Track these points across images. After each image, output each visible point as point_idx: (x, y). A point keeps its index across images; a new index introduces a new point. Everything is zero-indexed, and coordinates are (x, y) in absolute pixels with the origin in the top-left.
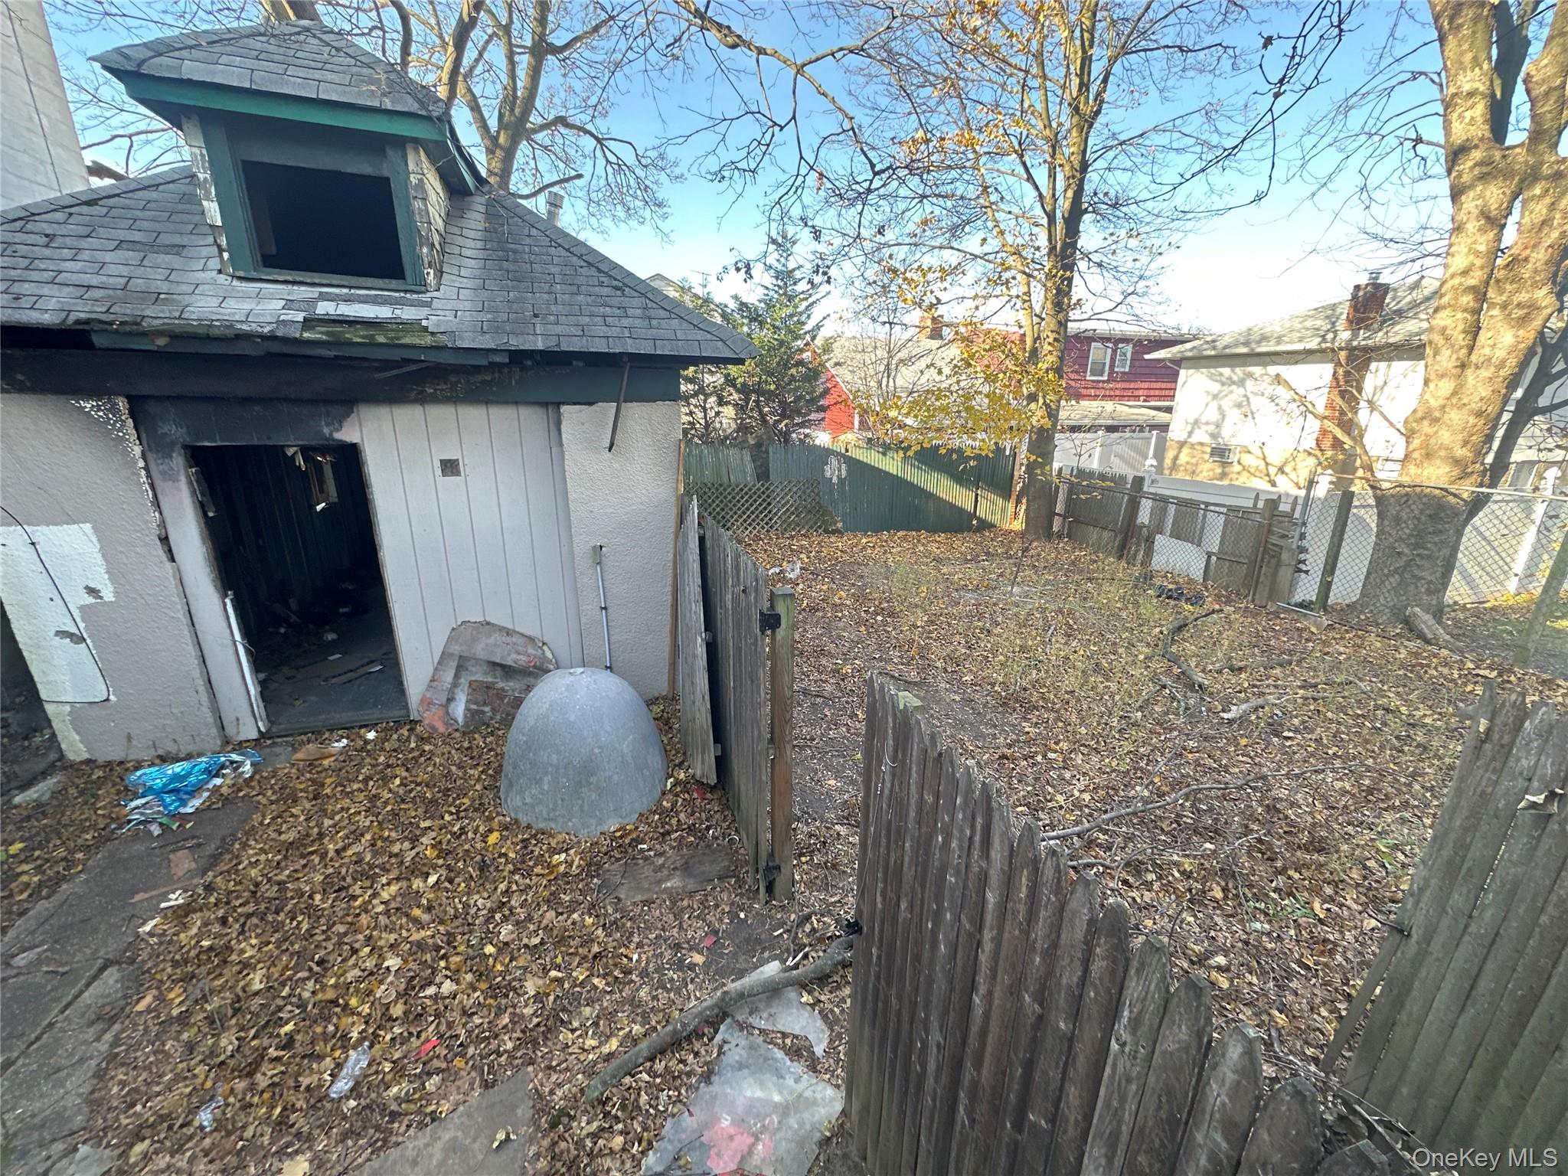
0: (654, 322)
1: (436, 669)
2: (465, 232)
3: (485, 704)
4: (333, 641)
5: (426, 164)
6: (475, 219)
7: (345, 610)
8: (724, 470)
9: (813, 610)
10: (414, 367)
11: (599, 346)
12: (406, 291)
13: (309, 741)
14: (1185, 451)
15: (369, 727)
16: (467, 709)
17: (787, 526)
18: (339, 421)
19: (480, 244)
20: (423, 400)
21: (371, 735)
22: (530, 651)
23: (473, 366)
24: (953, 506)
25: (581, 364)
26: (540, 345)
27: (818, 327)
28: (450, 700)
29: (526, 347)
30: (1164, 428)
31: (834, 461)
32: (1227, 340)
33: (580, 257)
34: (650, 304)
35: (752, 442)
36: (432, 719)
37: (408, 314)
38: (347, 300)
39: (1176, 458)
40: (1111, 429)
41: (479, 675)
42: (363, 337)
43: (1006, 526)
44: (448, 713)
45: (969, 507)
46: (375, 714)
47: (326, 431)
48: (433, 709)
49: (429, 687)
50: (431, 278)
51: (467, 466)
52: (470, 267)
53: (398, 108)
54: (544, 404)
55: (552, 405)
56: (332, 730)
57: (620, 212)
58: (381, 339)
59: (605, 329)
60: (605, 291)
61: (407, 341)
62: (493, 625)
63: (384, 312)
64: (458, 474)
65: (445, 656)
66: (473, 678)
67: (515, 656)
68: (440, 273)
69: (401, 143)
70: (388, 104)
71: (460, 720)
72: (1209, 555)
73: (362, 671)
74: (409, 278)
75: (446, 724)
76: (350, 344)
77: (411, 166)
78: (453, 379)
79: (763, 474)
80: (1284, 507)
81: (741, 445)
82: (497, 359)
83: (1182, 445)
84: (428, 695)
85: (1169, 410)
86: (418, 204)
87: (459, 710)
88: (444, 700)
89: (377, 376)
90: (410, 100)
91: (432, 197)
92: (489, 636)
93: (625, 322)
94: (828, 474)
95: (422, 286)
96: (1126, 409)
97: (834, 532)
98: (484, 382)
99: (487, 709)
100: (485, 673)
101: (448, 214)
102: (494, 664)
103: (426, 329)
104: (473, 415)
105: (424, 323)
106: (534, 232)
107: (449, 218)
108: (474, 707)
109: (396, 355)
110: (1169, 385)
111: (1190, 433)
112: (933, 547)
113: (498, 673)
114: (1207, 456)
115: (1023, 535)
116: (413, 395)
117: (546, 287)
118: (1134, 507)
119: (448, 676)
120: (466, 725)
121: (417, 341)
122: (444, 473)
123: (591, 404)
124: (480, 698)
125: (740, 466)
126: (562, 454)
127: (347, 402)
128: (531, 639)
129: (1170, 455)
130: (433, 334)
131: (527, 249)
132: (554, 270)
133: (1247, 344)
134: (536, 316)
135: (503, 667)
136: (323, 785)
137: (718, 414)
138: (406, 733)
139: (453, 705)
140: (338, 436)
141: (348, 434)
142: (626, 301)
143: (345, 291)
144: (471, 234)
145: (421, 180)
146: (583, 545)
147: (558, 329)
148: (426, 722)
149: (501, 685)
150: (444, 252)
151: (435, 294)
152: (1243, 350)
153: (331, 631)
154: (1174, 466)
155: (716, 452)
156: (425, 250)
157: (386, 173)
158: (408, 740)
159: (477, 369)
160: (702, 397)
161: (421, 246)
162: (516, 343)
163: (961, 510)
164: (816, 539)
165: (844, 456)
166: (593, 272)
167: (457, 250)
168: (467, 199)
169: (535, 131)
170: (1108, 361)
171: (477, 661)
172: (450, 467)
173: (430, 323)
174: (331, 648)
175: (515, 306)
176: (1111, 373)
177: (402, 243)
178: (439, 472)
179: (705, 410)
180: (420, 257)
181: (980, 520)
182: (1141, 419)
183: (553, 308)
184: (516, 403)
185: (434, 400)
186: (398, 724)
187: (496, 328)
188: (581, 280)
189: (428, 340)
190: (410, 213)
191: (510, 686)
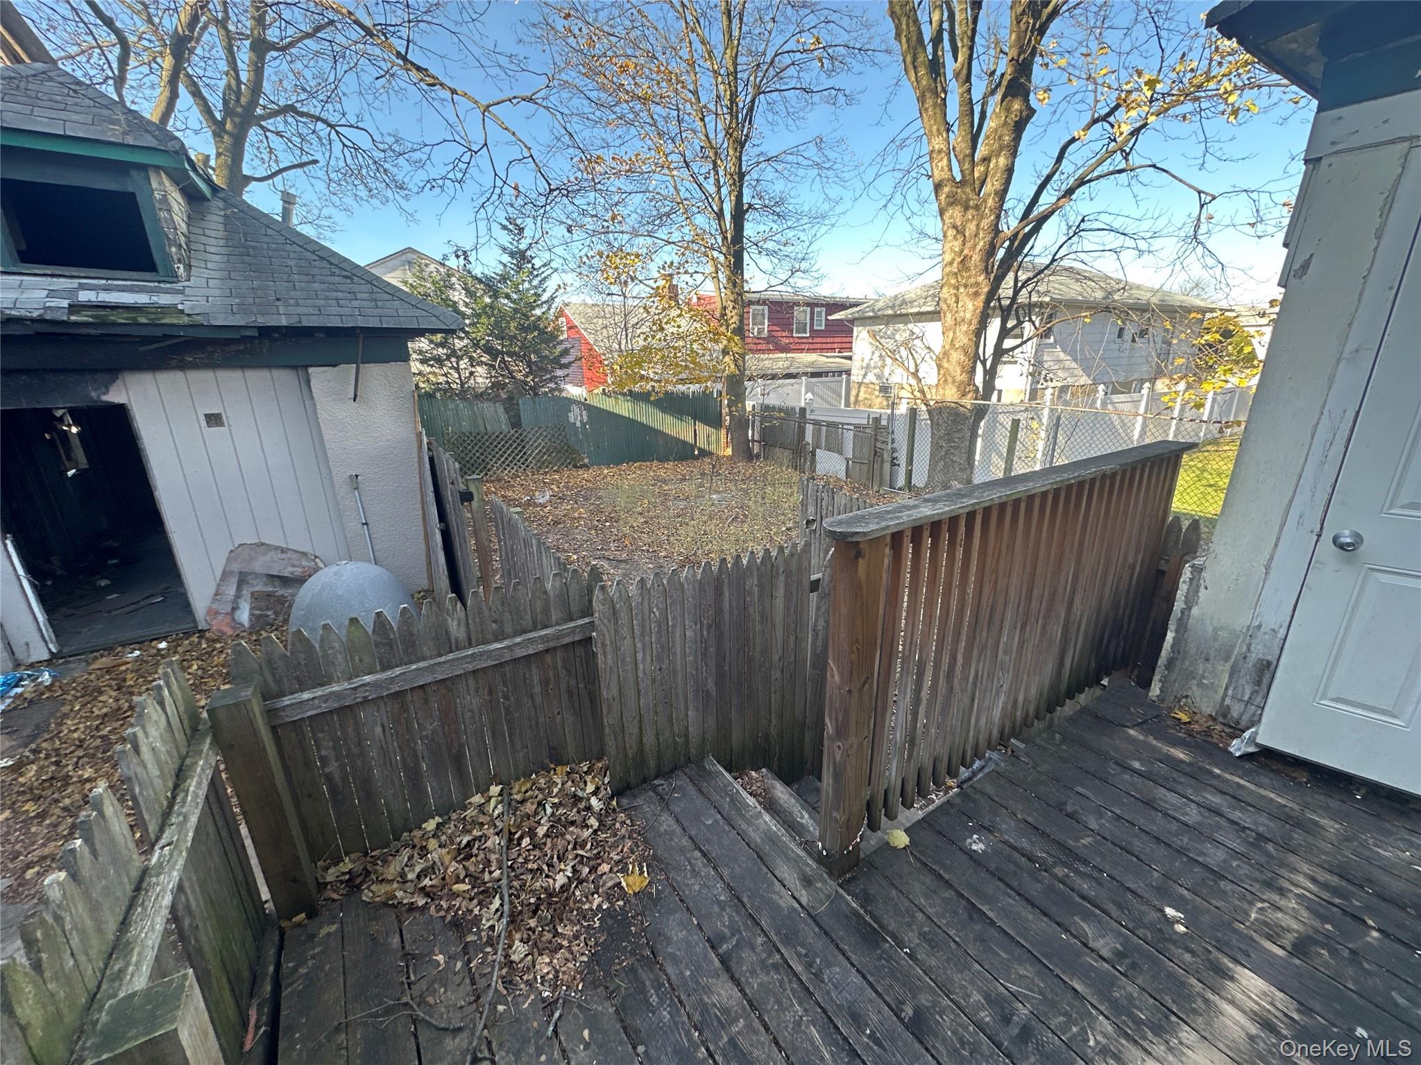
0: (380, 303)
1: (219, 585)
2: (207, 232)
3: (268, 609)
4: (106, 586)
5: (167, 182)
6: (215, 220)
7: (115, 561)
8: (480, 421)
9: (556, 523)
10: (176, 341)
11: (335, 322)
12: (159, 282)
13: (102, 656)
14: (863, 389)
15: (160, 639)
16: (252, 614)
17: (541, 465)
18: (107, 389)
19: (221, 242)
20: (183, 367)
21: (163, 645)
22: (304, 563)
23: (227, 339)
24: (678, 440)
25: (322, 335)
26: (284, 322)
27: (552, 298)
28: (234, 609)
29: (273, 324)
30: (848, 372)
31: (576, 409)
32: (881, 304)
33: (313, 252)
34: (376, 290)
35: (504, 396)
36: (220, 625)
37: (164, 300)
38: (107, 289)
39: (857, 395)
40: (814, 375)
41: (259, 586)
42: (126, 319)
43: (721, 453)
44: (234, 619)
45: (690, 440)
46: (165, 629)
47: (94, 394)
48: (220, 618)
49: (214, 600)
50: (181, 271)
51: (229, 416)
52: (215, 261)
53: (138, 143)
54: (294, 367)
55: (301, 367)
56: (124, 646)
57: (363, 192)
58: (143, 320)
59: (339, 309)
60: (337, 279)
61: (164, 321)
62: (268, 545)
63: (142, 299)
64: (222, 425)
65: (226, 575)
66: (255, 589)
67: (290, 569)
68: (189, 267)
69: (143, 168)
70: (130, 140)
71: (246, 624)
72: (847, 460)
73: (142, 603)
74: (160, 269)
75: (234, 628)
76: (115, 324)
77: (154, 185)
78: (210, 349)
79: (516, 423)
80: (884, 422)
81: (495, 399)
82: (248, 333)
83: (860, 384)
84: (214, 606)
85: (850, 358)
86: (163, 214)
87: (244, 616)
88: (229, 610)
89: (142, 349)
90: (149, 137)
91: (175, 207)
92: (265, 554)
93: (355, 303)
94: (572, 420)
95: (173, 277)
96: (824, 359)
97: (581, 467)
98: (238, 351)
99: (269, 613)
100: (265, 585)
101: (189, 217)
102: (272, 576)
103: (182, 311)
104: (232, 379)
105: (180, 307)
106: (270, 232)
107: (190, 220)
108: (257, 612)
109: (158, 332)
110: (847, 340)
111: (865, 375)
112: (662, 473)
113: (277, 583)
114: (877, 393)
115: (730, 458)
116: (174, 363)
117: (285, 277)
118: (802, 431)
119: (231, 590)
120: (252, 626)
121: (175, 321)
122: (209, 424)
123: (334, 366)
124: (263, 605)
125: (495, 417)
126: (315, 405)
127: (113, 370)
128: (304, 554)
129: (853, 393)
130: (189, 315)
131: (265, 246)
132: (290, 263)
133: (893, 307)
134: (278, 300)
135: (281, 578)
136: (125, 680)
137: (472, 373)
138: (196, 640)
139: (238, 613)
140: (106, 398)
141: (115, 396)
142: (355, 288)
143: (104, 282)
144: (213, 234)
145: (164, 196)
146: (341, 475)
147: (299, 310)
148: (214, 628)
149: (280, 592)
150: (190, 250)
151: (187, 283)
152: (890, 312)
153: (102, 578)
154: (856, 402)
155: (471, 406)
156: (173, 249)
157: (131, 190)
158: (200, 643)
159: (230, 341)
160: (453, 359)
161: (170, 247)
162: (262, 321)
163: (684, 443)
164: (566, 473)
165: (583, 404)
166: (325, 264)
167: (201, 247)
168: (206, 204)
169: (263, 118)
170: (808, 321)
171: (257, 575)
172: (214, 420)
173: (186, 307)
174: (107, 590)
175: (259, 292)
176: (812, 330)
177: (152, 244)
178: (204, 423)
179: (457, 369)
180: (169, 255)
181: (699, 449)
182: (834, 367)
183: (293, 293)
184: (269, 367)
185: (195, 366)
186: (187, 635)
187: (244, 309)
188: (315, 271)
189: (186, 320)
190: (157, 220)
191: (286, 592)
